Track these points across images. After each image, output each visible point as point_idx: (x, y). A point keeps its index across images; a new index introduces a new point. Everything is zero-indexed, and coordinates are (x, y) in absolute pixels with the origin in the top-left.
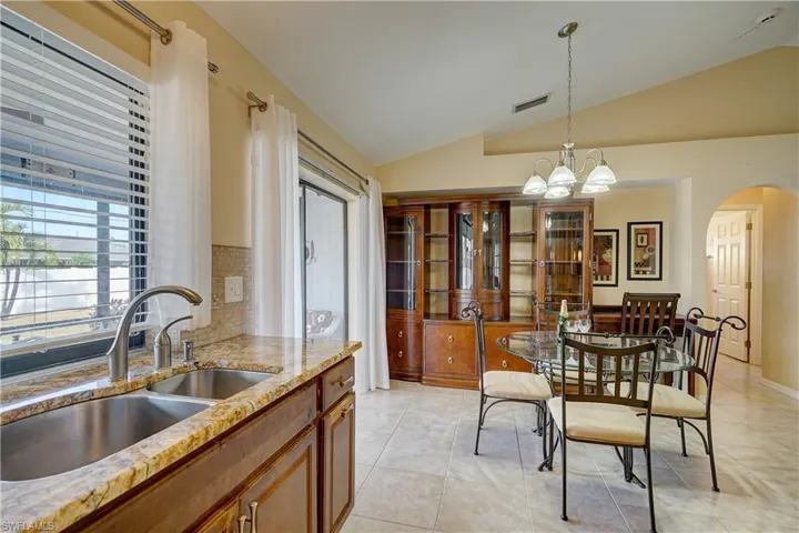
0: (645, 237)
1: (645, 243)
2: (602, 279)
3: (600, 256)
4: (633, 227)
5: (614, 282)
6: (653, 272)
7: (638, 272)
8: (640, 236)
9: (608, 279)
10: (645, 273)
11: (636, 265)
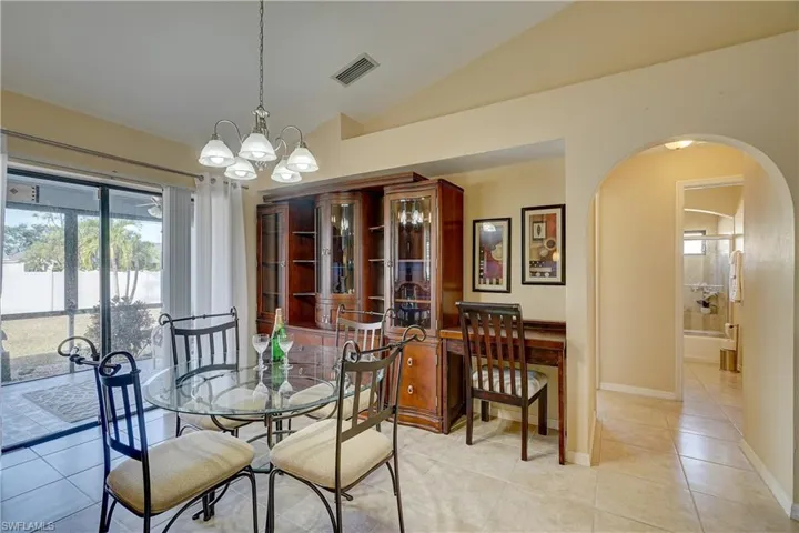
0: (543, 226)
1: (543, 235)
2: (491, 283)
3: (489, 253)
4: (528, 213)
5: (504, 287)
6: (553, 274)
7: (534, 274)
8: (536, 225)
9: (498, 283)
10: (542, 274)
11: (532, 264)
